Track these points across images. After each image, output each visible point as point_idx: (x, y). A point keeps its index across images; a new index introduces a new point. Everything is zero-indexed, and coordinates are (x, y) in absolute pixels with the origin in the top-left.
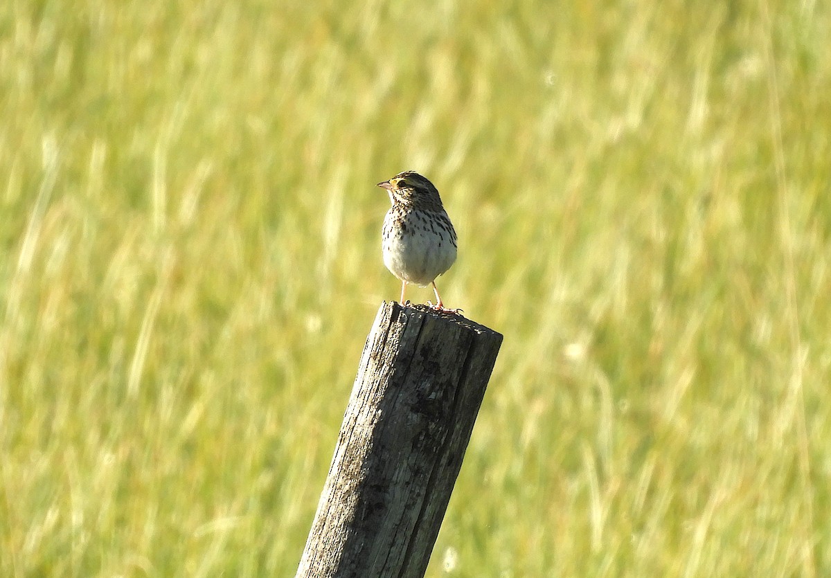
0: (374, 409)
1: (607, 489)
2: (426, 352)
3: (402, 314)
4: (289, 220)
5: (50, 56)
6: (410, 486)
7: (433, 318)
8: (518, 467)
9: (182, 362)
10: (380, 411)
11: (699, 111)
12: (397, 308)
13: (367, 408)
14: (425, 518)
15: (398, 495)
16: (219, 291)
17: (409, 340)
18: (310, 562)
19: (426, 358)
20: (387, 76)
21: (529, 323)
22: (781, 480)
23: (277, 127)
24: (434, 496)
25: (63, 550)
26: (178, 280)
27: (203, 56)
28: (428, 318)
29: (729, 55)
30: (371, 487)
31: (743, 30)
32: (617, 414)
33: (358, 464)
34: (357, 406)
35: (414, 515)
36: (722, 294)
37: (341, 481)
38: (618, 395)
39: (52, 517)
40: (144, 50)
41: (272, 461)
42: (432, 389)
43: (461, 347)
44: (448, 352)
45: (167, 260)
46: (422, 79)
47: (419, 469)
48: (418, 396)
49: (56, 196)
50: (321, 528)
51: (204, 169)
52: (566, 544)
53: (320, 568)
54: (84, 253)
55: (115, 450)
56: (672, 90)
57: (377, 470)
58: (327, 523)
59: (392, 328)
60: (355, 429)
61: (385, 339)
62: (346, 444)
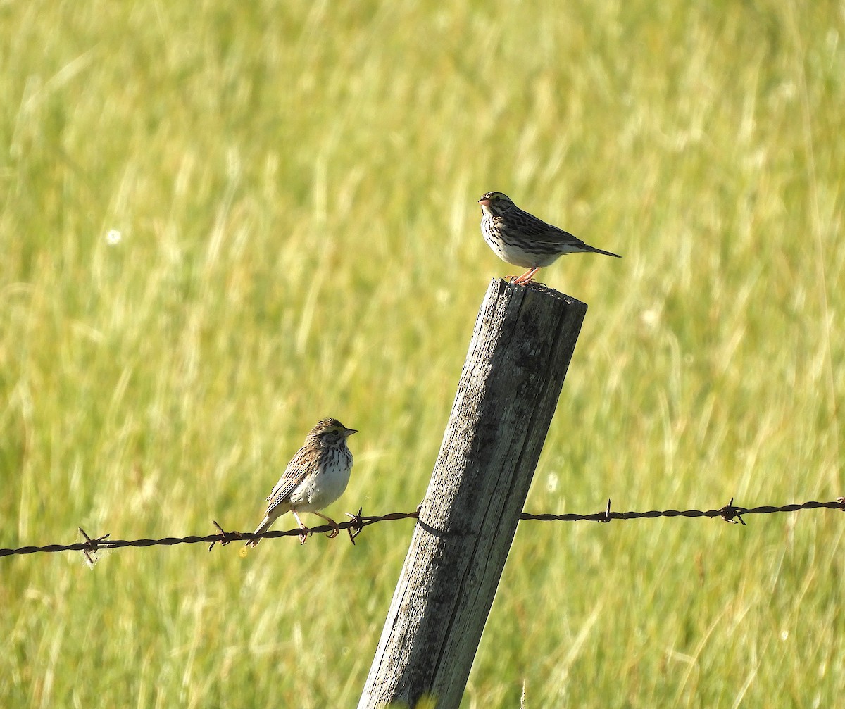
0: (486, 364)
1: (676, 425)
2: (527, 318)
3: (507, 289)
4: (424, 215)
5: (232, 87)
6: (515, 425)
7: (533, 291)
8: (606, 408)
9: (339, 328)
10: (491, 366)
11: (748, 126)
12: (503, 284)
13: (481, 363)
14: (527, 450)
15: (505, 432)
16: (369, 272)
17: (513, 309)
18: (436, 485)
19: (527, 324)
20: (501, 99)
21: (612, 294)
22: (813, 417)
23: (413, 141)
24: (534, 433)
25: (246, 478)
26: (336, 263)
27: (355, 86)
28: (528, 291)
29: (770, 82)
30: (485, 426)
31: (783, 61)
32: (684, 367)
33: (474, 407)
34: (472, 362)
35: (518, 447)
36: (766, 270)
37: (460, 421)
38: (685, 350)
39: (236, 452)
40: (307, 82)
41: (412, 404)
42: (532, 348)
43: (555, 314)
44: (545, 319)
45: (327, 248)
46: (527, 102)
47: (522, 411)
48: (521, 353)
49: (239, 196)
50: (445, 459)
51: (355, 175)
52: (643, 469)
53: (445, 490)
54: (261, 241)
55: (286, 397)
56: (726, 110)
57: (489, 413)
58: (449, 454)
59: (499, 300)
60: (471, 379)
61: (495, 309)
62: (464, 392)
